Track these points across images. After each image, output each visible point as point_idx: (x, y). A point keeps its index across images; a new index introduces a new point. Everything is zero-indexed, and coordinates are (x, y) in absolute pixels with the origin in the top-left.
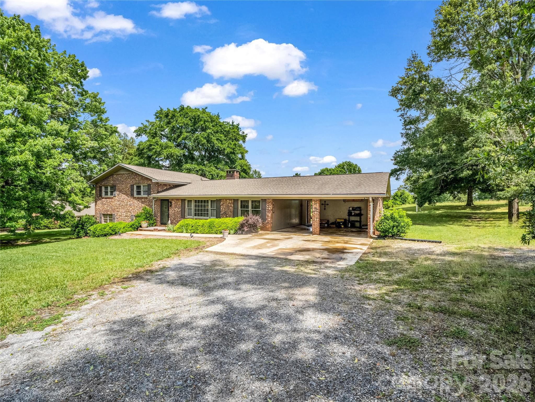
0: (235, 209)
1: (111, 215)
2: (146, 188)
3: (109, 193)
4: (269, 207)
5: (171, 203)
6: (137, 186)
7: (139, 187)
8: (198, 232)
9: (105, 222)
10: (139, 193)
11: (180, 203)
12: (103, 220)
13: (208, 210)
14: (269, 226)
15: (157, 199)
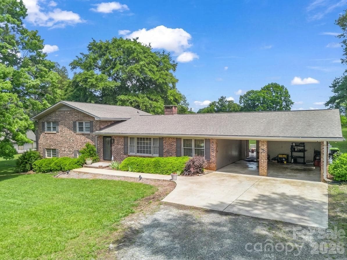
0: (178, 147)
1: (54, 150)
2: (88, 125)
3: (52, 129)
4: (213, 146)
5: (114, 140)
6: (79, 123)
7: (81, 124)
8: (144, 171)
9: (48, 156)
10: (81, 129)
11: (122, 140)
12: (46, 154)
13: (150, 147)
14: (213, 165)
15: (99, 136)
